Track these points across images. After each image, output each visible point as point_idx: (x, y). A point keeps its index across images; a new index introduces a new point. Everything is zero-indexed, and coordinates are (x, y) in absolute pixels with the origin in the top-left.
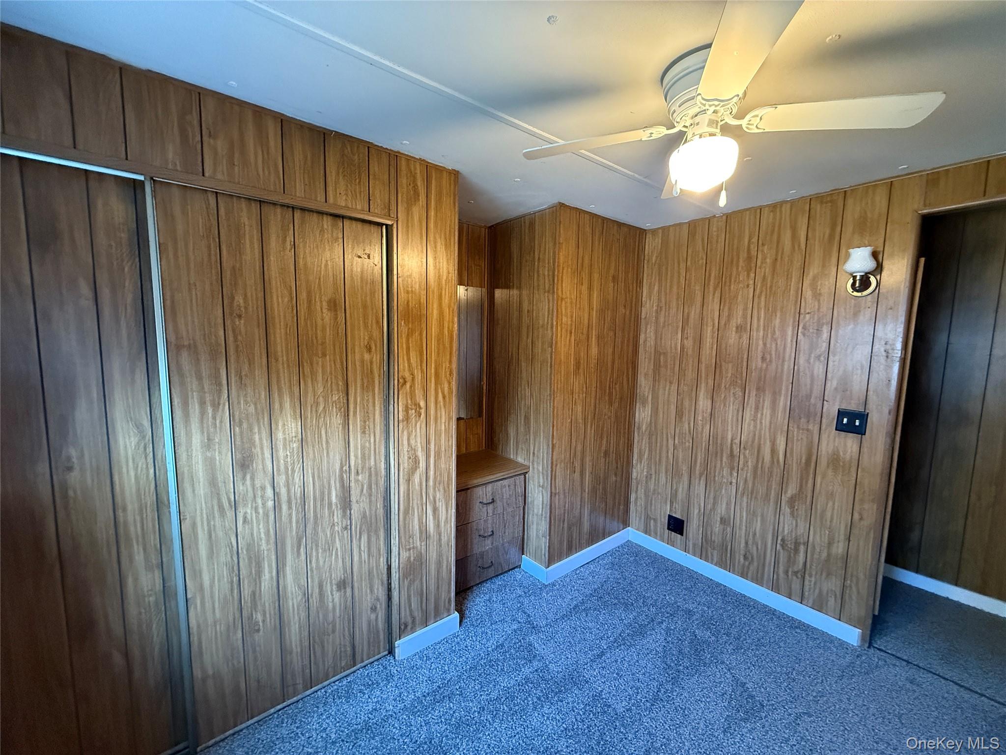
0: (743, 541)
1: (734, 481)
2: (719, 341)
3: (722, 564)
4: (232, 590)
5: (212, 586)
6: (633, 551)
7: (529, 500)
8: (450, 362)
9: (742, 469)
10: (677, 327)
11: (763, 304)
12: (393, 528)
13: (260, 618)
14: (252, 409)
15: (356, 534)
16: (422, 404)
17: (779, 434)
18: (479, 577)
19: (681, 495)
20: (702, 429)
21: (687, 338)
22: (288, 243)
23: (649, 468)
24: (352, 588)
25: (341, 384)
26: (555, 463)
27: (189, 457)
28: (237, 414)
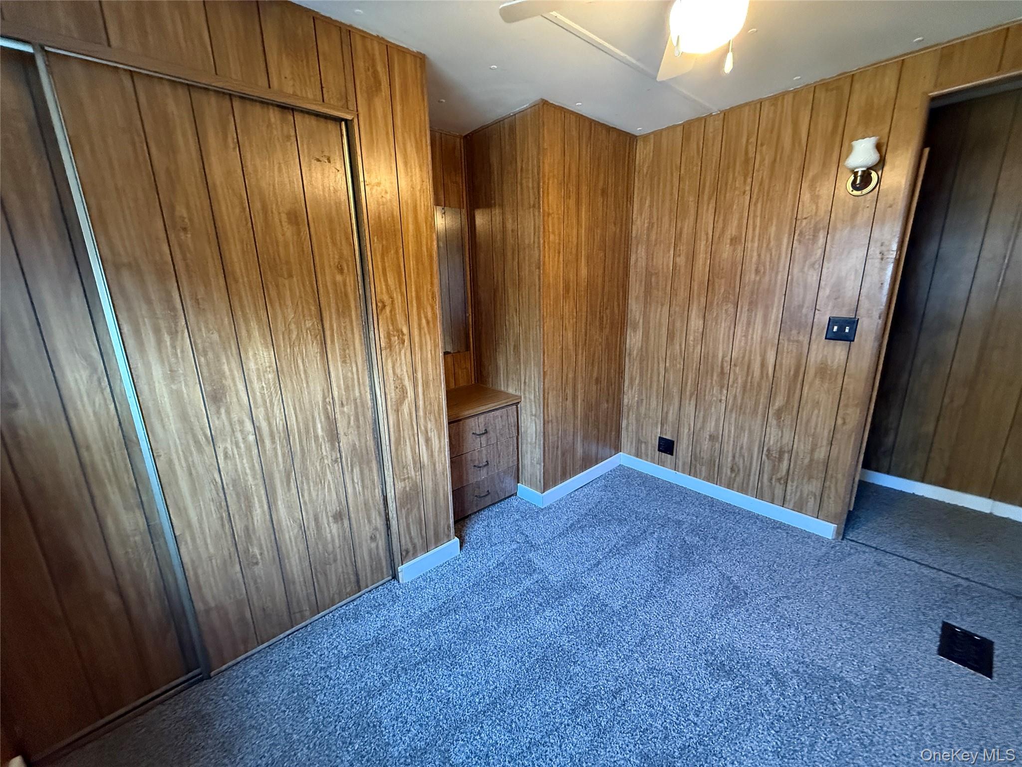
0: (730, 455)
1: (724, 398)
2: (712, 255)
3: (709, 479)
4: (223, 525)
5: (200, 522)
6: (626, 475)
7: (522, 430)
8: (432, 284)
9: (732, 386)
10: (670, 244)
11: (758, 213)
12: (385, 459)
13: (257, 551)
14: (215, 336)
15: (347, 466)
16: (405, 330)
17: (770, 347)
18: (477, 506)
19: (671, 417)
20: (694, 349)
21: (679, 256)
22: (230, 140)
23: (640, 393)
24: (349, 519)
25: (313, 308)
26: (546, 391)
27: (152, 390)
28: (199, 341)
